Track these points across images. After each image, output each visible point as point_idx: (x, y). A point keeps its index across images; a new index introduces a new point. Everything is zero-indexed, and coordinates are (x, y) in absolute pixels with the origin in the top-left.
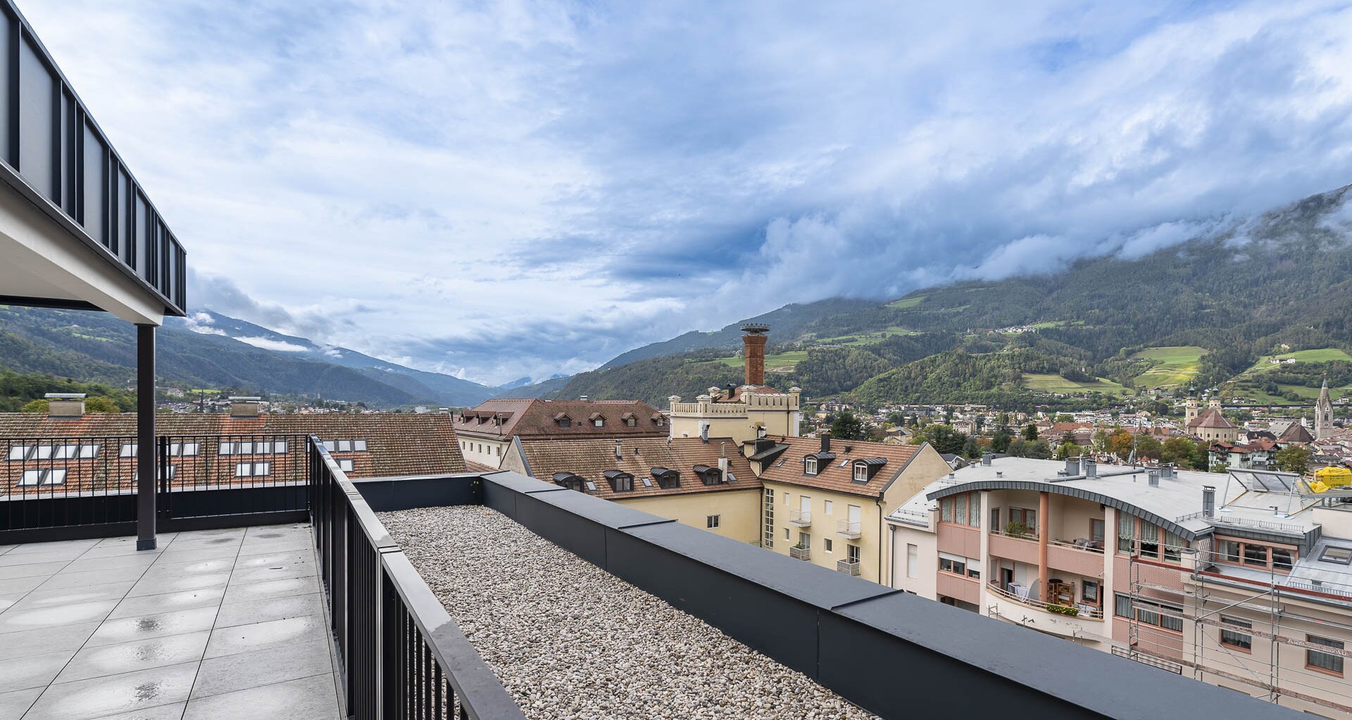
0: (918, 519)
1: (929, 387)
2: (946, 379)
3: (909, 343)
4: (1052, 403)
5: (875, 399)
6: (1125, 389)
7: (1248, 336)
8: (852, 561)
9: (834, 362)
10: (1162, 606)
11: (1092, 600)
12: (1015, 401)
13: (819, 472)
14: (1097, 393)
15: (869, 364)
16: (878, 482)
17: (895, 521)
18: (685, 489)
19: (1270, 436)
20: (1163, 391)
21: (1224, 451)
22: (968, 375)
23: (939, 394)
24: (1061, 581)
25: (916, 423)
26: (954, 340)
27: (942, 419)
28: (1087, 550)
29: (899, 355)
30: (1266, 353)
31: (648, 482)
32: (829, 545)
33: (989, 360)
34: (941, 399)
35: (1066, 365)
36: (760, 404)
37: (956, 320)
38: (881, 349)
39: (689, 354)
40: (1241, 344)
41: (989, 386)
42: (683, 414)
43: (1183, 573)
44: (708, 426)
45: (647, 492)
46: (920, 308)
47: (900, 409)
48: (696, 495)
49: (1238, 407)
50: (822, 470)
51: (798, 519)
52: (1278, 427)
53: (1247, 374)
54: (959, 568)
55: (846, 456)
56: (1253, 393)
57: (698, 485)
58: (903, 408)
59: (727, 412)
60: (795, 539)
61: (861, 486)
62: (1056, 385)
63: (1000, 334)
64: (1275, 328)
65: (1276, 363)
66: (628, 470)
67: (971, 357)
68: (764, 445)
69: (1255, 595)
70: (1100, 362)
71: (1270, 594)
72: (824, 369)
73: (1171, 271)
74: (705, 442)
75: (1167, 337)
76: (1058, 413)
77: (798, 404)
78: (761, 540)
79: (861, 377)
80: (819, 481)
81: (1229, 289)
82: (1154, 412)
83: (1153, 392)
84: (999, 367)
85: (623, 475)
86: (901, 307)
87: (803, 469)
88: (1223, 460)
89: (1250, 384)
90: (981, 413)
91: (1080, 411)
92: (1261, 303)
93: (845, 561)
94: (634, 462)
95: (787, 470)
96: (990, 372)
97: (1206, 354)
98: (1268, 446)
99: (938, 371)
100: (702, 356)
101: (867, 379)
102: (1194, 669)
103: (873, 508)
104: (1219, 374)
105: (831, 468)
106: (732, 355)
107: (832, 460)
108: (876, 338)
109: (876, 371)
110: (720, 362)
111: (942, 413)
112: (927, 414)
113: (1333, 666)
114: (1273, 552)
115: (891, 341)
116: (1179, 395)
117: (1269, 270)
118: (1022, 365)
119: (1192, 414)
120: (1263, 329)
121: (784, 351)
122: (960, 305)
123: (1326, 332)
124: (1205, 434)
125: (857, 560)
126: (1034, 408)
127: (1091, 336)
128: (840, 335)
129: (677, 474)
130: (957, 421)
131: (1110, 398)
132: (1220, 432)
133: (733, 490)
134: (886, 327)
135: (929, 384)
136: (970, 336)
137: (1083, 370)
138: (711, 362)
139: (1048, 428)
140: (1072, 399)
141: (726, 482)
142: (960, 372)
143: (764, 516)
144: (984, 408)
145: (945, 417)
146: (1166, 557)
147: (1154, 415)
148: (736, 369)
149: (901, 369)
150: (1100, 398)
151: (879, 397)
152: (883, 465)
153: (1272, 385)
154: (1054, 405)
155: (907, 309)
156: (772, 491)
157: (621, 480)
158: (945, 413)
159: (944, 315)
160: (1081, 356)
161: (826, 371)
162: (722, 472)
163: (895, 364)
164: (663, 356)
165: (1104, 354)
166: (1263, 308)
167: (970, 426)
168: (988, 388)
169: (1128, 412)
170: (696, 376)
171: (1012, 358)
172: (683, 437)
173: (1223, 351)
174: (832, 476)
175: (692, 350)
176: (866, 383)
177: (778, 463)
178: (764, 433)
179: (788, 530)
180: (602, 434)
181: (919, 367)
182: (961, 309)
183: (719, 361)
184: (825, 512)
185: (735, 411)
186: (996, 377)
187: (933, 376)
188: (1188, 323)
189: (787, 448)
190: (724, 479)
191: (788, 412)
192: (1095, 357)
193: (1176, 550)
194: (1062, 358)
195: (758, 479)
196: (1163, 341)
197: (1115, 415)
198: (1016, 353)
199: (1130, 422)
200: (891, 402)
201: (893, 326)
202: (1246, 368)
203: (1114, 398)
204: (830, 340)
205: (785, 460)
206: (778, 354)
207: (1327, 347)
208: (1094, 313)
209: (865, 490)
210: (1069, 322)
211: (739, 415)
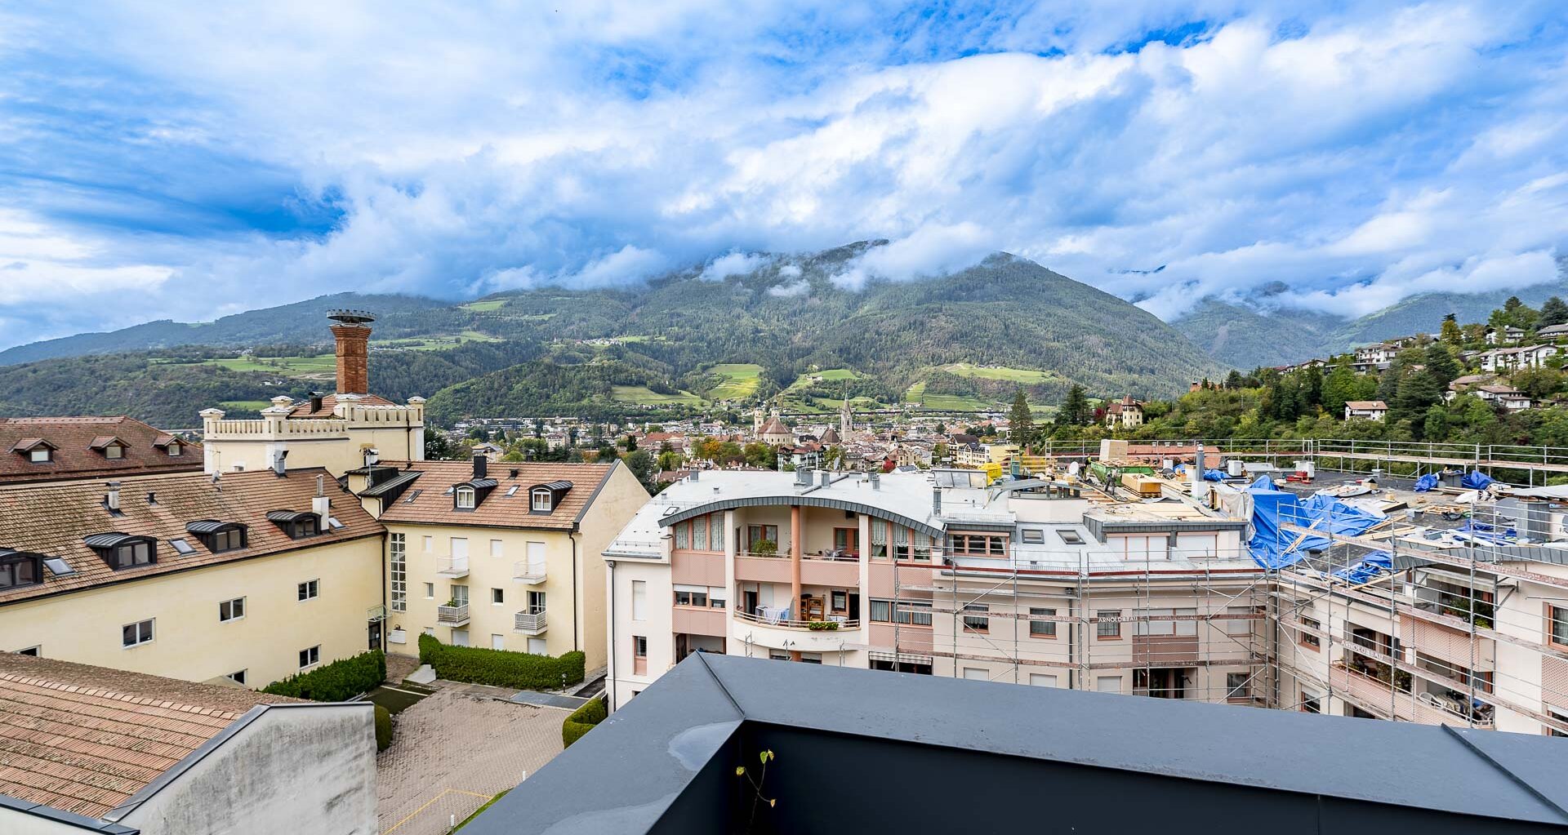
0: (645, 550)
1: (515, 399)
2: (534, 390)
3: (489, 350)
4: (641, 415)
5: (450, 412)
6: (703, 400)
7: (791, 358)
8: (533, 611)
9: (395, 368)
10: (913, 604)
11: (840, 609)
12: (606, 412)
13: (477, 505)
14: (680, 404)
15: (441, 372)
16: (566, 511)
17: (612, 556)
18: (258, 548)
19: (813, 438)
20: (732, 403)
21: (788, 453)
22: (557, 386)
23: (527, 406)
24: (810, 596)
25: (504, 438)
26: (540, 350)
27: (532, 433)
28: (835, 560)
29: (478, 363)
30: (804, 372)
31: (184, 547)
32: (499, 595)
33: (579, 371)
34: (529, 412)
35: (652, 378)
36: (366, 420)
37: (542, 327)
38: (454, 355)
39: (158, 352)
40: (786, 364)
41: (581, 397)
42: (233, 437)
43: (934, 570)
44: (285, 453)
45: (185, 561)
46: (501, 313)
47: (482, 423)
48: (280, 555)
49: (787, 415)
50: (481, 502)
51: (448, 568)
52: (818, 431)
53: (792, 389)
54: (700, 600)
55: (513, 481)
56: (796, 404)
57: (281, 540)
58: (485, 422)
59: (315, 431)
60: (444, 595)
61: (545, 517)
62: (645, 398)
63: (588, 345)
64: (808, 352)
65: (810, 382)
66: (137, 529)
67: (560, 368)
68: (382, 474)
69: (1002, 581)
70: (681, 376)
71: (1014, 578)
72: (381, 377)
73: (734, 298)
74: (280, 475)
75: (734, 355)
76: (647, 424)
77: (422, 418)
78: (384, 603)
79: (432, 387)
80: (480, 516)
81: (776, 317)
82: (727, 421)
83: (724, 404)
84: (589, 379)
85: (133, 541)
86: (478, 310)
87: (452, 502)
88: (788, 460)
89: (794, 397)
90: (572, 426)
91: (666, 421)
92: (798, 331)
93: (524, 612)
94: (150, 517)
95: (425, 505)
96: (580, 384)
97: (763, 371)
98: (817, 447)
99: (524, 382)
100: (180, 356)
101: (439, 389)
102: (953, 659)
103: (564, 542)
104: (772, 388)
105: (494, 499)
106: (236, 356)
107: (492, 489)
108: (448, 343)
109: (451, 380)
110: (216, 365)
111: (531, 426)
112: (514, 427)
113: (1047, 631)
114: (991, 541)
115: (467, 347)
116: (744, 406)
117: (803, 304)
118: (612, 377)
119: (759, 422)
120: (801, 352)
121: (321, 353)
122: (545, 313)
123: (840, 357)
124: (771, 439)
125: (540, 609)
126: (624, 419)
127: (672, 351)
128: (400, 337)
129: (242, 528)
130: (549, 434)
131: (691, 409)
132: (779, 436)
133: (340, 541)
134: (460, 331)
135: (515, 396)
136: (557, 346)
137: (667, 383)
138: (199, 364)
139: (641, 438)
140: (659, 410)
141: (328, 531)
142: (549, 383)
143: (389, 571)
144: (575, 420)
145: (536, 430)
146: (916, 557)
147: (727, 424)
148: (244, 374)
149: (481, 379)
150: (683, 409)
151: (455, 410)
152: (569, 489)
153: (809, 397)
154: (641, 416)
155: (485, 313)
156: (402, 535)
157: (130, 548)
158: (534, 426)
159: (528, 322)
160: (664, 369)
161: (384, 379)
162: (320, 516)
163: (473, 373)
164: (105, 353)
165: (684, 368)
166: (800, 335)
167: (564, 439)
168: (578, 400)
169: (707, 421)
170: (172, 382)
171: (602, 369)
172: (233, 470)
173: (775, 369)
174: (500, 508)
175: (161, 347)
176: (439, 394)
177: (407, 496)
178: (374, 459)
179: (431, 585)
180: (49, 473)
181: (503, 377)
182: (546, 317)
183: (213, 363)
184: (491, 554)
185: (328, 430)
186: (586, 388)
187: (519, 387)
188: (748, 344)
189: (418, 477)
190: (324, 526)
191: (409, 429)
192: (676, 371)
193: (924, 549)
194: (648, 371)
195: (379, 521)
196: (731, 359)
197: (696, 424)
198: (605, 365)
199: (709, 430)
200: (471, 416)
201: (468, 330)
202: (791, 383)
203: (694, 409)
204: (387, 343)
205: (416, 495)
206: (313, 356)
207: (841, 368)
208: (675, 330)
209: (551, 521)
210: (653, 338)
211: (334, 435)
